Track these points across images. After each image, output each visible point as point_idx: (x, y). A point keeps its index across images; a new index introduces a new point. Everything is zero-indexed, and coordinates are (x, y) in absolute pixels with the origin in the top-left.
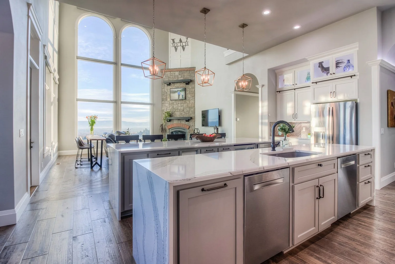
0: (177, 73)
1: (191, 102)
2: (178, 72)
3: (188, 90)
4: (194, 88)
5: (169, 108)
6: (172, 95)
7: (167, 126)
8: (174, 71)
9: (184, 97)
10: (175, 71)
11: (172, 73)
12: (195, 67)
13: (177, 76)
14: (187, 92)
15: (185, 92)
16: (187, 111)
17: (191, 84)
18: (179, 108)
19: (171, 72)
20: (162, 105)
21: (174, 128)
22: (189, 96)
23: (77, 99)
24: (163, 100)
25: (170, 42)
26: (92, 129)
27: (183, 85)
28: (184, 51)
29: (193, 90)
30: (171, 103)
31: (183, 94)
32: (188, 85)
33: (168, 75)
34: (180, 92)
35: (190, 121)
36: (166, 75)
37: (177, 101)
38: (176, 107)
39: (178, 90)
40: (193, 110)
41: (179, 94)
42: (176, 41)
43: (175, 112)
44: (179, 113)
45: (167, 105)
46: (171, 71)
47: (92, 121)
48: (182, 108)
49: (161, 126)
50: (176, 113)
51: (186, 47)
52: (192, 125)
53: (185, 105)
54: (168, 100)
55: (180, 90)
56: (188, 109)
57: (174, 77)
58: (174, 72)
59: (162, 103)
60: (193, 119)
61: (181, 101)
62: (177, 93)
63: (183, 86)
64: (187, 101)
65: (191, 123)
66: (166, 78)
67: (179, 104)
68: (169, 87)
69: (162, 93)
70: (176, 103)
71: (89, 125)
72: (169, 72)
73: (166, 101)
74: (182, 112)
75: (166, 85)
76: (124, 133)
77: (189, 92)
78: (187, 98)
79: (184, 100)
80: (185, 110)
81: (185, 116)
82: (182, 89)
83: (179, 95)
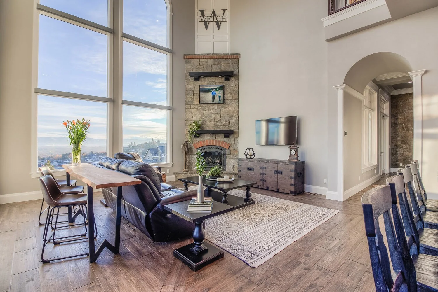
0: (210, 62)
1: (234, 107)
2: (212, 60)
3: (227, 88)
4: (237, 86)
5: (196, 116)
6: (202, 95)
7: (194, 144)
8: (206, 58)
9: (222, 98)
10: (208, 58)
11: (202, 62)
12: (240, 54)
13: (210, 66)
14: (227, 92)
15: (224, 92)
16: (226, 122)
17: (232, 79)
18: (213, 116)
19: (201, 60)
20: (185, 111)
21: (205, 147)
22: (229, 98)
23: (36, 89)
24: (187, 103)
25: (198, 14)
26: (77, 150)
27: (220, 81)
28: (219, 30)
29: (236, 89)
30: (201, 109)
31: (220, 95)
32: (228, 81)
33: (196, 64)
34: (216, 92)
35: (230, 137)
36: (193, 64)
37: (209, 105)
38: (209, 115)
39: (212, 89)
40: (235, 119)
41: (214, 94)
42: (206, 13)
43: (206, 122)
44: (213, 123)
45: (193, 111)
46: (202, 58)
47: (78, 132)
48: (218, 116)
49: (186, 144)
50: (208, 123)
51: (223, 25)
52: (233, 143)
53: (223, 112)
54: (196, 102)
55: (215, 88)
56: (228, 119)
57: (206, 68)
58: (206, 60)
59: (186, 108)
60: (235, 133)
61: (217, 105)
62: (211, 93)
63: (220, 83)
64: (226, 106)
65: (232, 139)
66: (192, 68)
67: (213, 110)
68: (197, 83)
69: (185, 92)
70: (209, 109)
71: (70, 140)
72: (198, 60)
73: (193, 104)
74: (218, 123)
75: (192, 79)
76: (131, 156)
77: (229, 91)
78: (227, 101)
79: (222, 105)
80: (223, 120)
81: (222, 129)
82: (219, 86)
83: (214, 97)
